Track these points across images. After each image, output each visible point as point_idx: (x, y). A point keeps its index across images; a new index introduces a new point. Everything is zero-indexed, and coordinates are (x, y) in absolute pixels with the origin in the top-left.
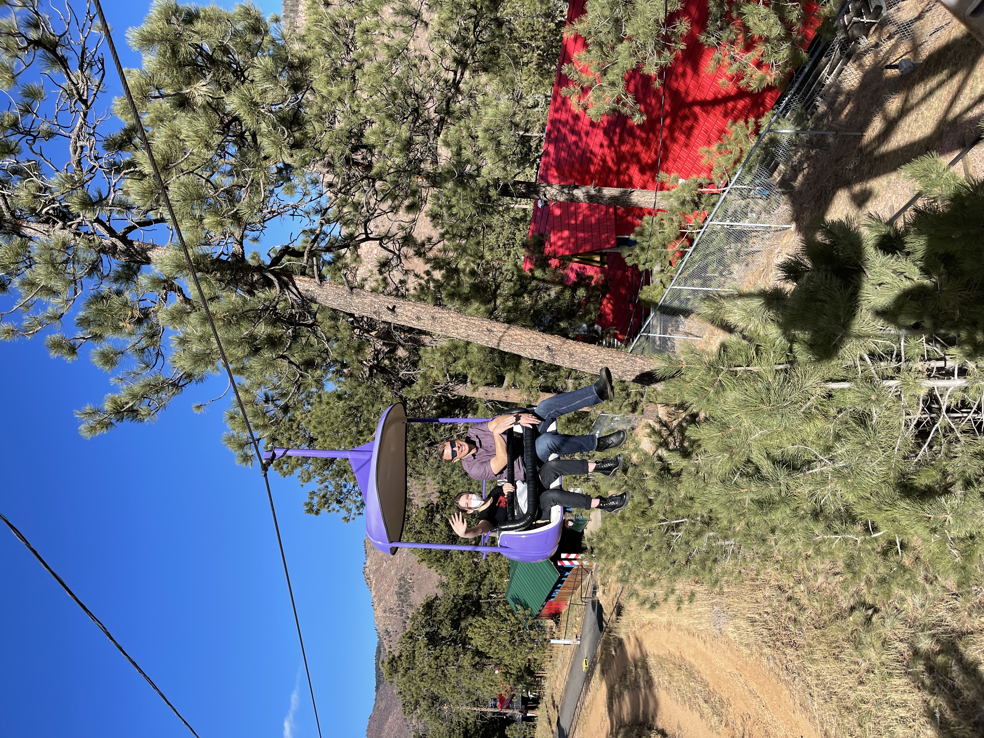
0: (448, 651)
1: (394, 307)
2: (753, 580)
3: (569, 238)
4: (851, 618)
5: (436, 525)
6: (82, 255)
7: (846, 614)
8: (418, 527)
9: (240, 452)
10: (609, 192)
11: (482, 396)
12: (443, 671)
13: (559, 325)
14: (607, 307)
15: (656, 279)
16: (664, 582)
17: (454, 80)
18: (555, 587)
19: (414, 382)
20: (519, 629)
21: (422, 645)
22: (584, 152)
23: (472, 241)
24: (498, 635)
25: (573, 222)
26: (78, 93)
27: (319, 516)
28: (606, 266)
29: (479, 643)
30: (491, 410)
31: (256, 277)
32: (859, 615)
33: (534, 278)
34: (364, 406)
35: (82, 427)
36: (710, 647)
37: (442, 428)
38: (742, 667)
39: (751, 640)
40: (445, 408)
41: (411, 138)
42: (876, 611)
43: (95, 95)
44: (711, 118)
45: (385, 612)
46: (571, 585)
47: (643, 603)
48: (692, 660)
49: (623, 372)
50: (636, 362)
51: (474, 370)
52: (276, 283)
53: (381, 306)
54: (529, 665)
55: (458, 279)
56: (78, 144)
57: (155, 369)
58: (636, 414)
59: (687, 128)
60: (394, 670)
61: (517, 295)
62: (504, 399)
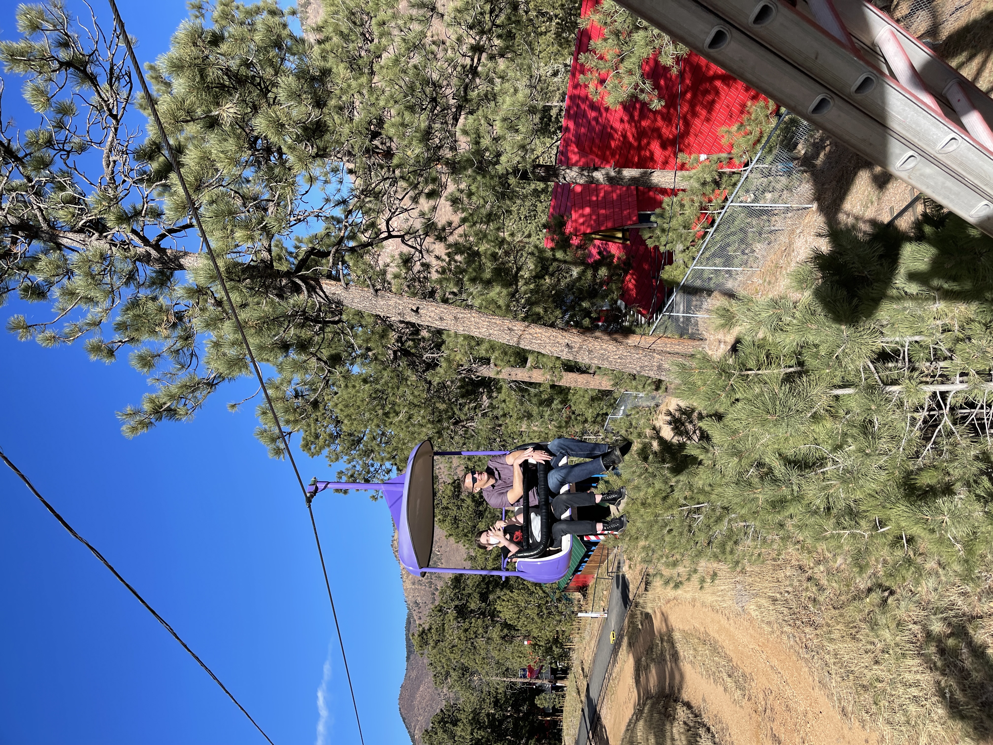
0: (477, 623)
1: (418, 308)
2: (774, 560)
3: (590, 215)
4: (868, 600)
5: (463, 500)
6: (119, 265)
7: (863, 596)
8: (445, 502)
9: (273, 446)
10: (629, 173)
11: (505, 377)
12: (472, 643)
13: (580, 305)
14: (630, 281)
15: (679, 258)
16: (687, 562)
17: (471, 66)
18: (582, 561)
19: (438, 365)
20: (547, 602)
21: (452, 618)
22: (604, 127)
23: (492, 226)
24: (526, 608)
25: (594, 198)
26: (110, 110)
27: (348, 495)
28: (628, 242)
29: (507, 617)
30: (515, 391)
31: (284, 282)
32: (875, 597)
33: (555, 259)
34: (390, 390)
35: (124, 428)
36: (733, 624)
37: (467, 407)
38: (763, 643)
39: (772, 619)
40: (470, 388)
41: (430, 127)
42: (892, 593)
43: (124, 108)
44: (733, 92)
45: (414, 584)
46: (598, 559)
47: (667, 583)
48: (716, 636)
49: (641, 367)
50: (654, 357)
51: (496, 354)
52: (304, 288)
53: (405, 307)
54: (558, 637)
55: (479, 262)
56: (111, 159)
57: (190, 369)
58: (660, 391)
59: (708, 102)
60: (424, 642)
61: (538, 277)
62: (527, 380)
